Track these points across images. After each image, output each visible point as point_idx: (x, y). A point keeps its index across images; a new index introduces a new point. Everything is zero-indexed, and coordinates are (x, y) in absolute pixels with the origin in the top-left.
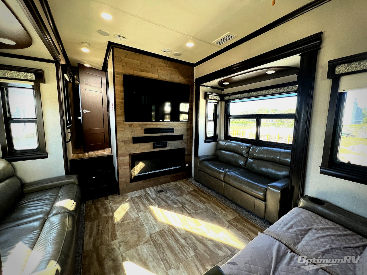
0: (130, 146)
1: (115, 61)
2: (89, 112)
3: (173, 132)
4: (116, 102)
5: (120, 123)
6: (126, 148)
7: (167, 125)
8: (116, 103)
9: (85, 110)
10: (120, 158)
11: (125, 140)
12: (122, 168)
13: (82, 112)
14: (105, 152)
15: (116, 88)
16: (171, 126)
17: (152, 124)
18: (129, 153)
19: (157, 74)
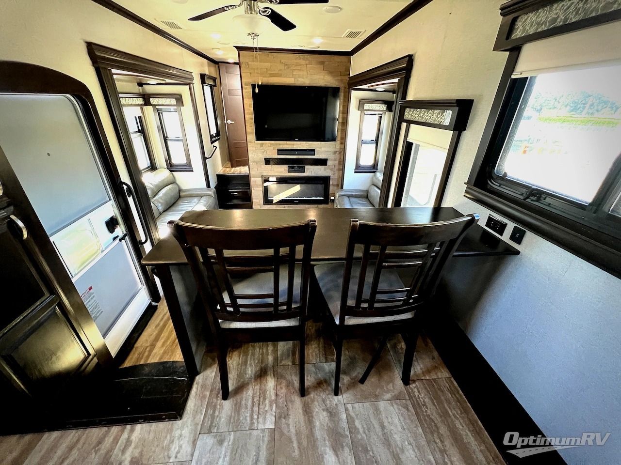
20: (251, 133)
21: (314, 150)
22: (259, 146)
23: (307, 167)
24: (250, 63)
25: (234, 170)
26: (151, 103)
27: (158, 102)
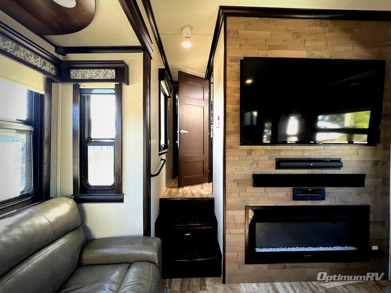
0: (247, 191)
1: (227, 39)
2: (187, 132)
3: (340, 167)
4: (227, 109)
5: (231, 148)
6: (241, 194)
7: (324, 151)
8: (227, 111)
9: (182, 130)
10: (229, 213)
11: (239, 178)
12: (232, 231)
13: (180, 132)
14: (203, 188)
15: (228, 84)
16: (333, 154)
17: (292, 150)
18: (245, 205)
19: (303, 50)
20: (233, 133)
21: (338, 161)
22: (245, 154)
23: (328, 190)
24: (240, 32)
25: (183, 191)
26: (72, 77)
27: (83, 76)
